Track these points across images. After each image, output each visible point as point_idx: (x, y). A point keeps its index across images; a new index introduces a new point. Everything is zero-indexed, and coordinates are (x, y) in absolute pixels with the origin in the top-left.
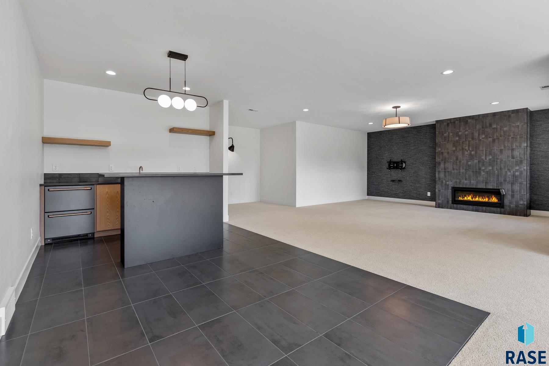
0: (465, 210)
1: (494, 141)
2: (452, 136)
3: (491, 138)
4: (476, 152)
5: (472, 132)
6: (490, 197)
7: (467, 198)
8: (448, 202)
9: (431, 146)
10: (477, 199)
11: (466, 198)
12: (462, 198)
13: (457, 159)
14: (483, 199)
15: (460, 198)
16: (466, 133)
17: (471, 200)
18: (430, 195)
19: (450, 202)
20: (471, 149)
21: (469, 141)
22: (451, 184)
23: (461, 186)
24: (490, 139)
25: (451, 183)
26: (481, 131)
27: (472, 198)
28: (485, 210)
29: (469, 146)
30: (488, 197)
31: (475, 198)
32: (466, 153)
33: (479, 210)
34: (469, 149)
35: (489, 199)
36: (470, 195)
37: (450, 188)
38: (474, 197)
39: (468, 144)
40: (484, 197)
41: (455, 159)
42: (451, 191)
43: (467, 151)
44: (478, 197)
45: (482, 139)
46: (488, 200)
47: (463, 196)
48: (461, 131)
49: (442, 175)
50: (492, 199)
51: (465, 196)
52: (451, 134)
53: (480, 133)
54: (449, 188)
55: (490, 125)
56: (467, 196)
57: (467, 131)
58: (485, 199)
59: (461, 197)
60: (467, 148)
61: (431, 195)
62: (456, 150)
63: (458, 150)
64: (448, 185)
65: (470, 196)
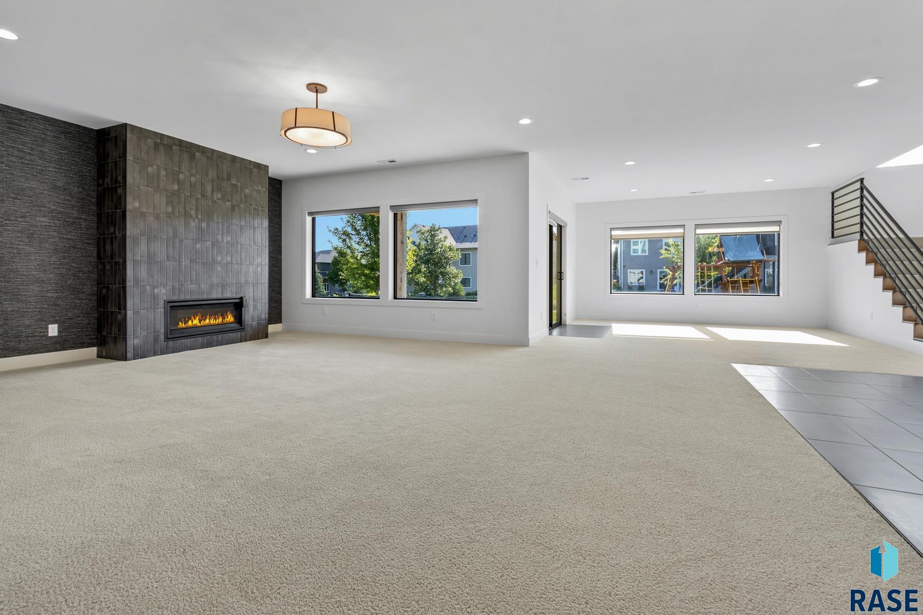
0: (190, 350)
1: (233, 207)
2: (165, 178)
3: (230, 202)
4: (208, 226)
5: (203, 181)
6: (225, 314)
7: (192, 322)
8: (156, 339)
9: (59, 184)
10: (207, 321)
11: (190, 323)
12: (185, 324)
13: (175, 236)
14: (216, 321)
15: (180, 324)
16: (193, 179)
17: (199, 324)
18: (56, 334)
19: (162, 337)
20: (200, 217)
21: (197, 199)
22: (163, 294)
23: (182, 298)
24: (229, 204)
25: (164, 291)
26: (215, 183)
27: (200, 321)
28: (222, 341)
29: (197, 210)
30: (222, 316)
31: (205, 320)
32: (193, 224)
33: (212, 343)
34: (197, 217)
35: (224, 318)
36: (197, 316)
37: (161, 303)
38: (203, 318)
39: (195, 204)
40: (217, 316)
41: (171, 234)
42: (162, 310)
43: (194, 221)
44: (208, 317)
45: (217, 199)
46: (222, 321)
47: (185, 318)
48: (183, 172)
49: (143, 273)
50: (227, 318)
51: (190, 318)
52: (163, 173)
53: (215, 187)
54: (158, 304)
55: (229, 179)
56: (192, 318)
57: (194, 175)
58: (218, 319)
59: (182, 322)
60: (193, 212)
61: (59, 332)
62: (173, 213)
63: (177, 214)
64: (155, 298)
65: (198, 318)
